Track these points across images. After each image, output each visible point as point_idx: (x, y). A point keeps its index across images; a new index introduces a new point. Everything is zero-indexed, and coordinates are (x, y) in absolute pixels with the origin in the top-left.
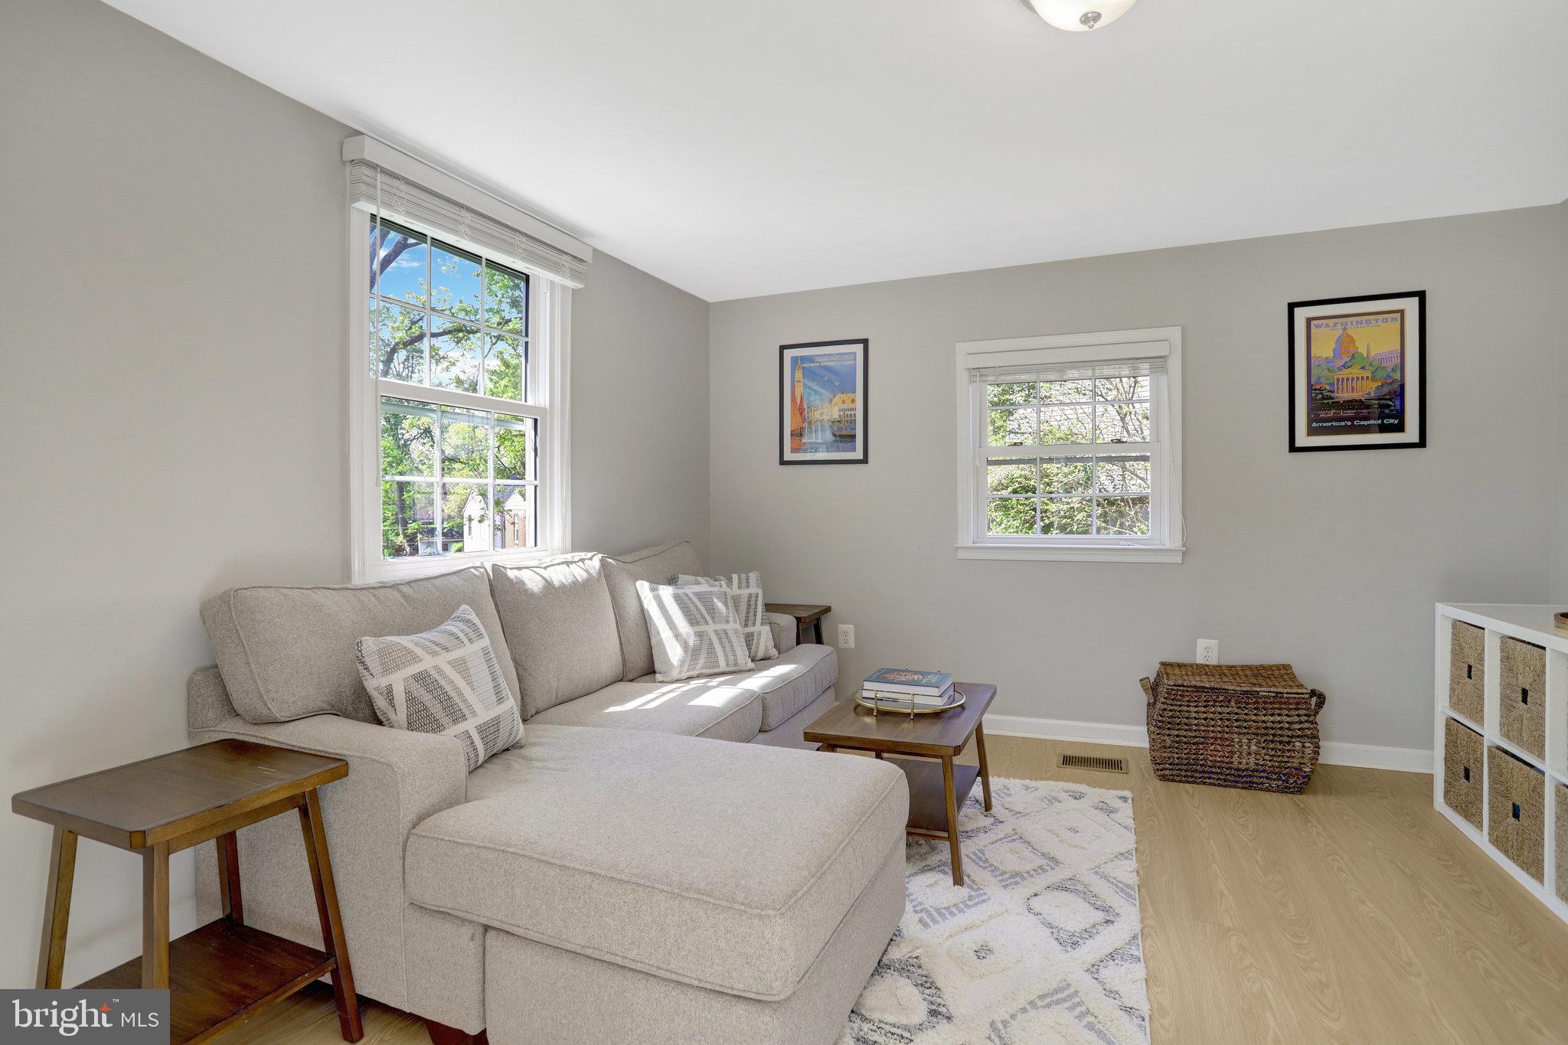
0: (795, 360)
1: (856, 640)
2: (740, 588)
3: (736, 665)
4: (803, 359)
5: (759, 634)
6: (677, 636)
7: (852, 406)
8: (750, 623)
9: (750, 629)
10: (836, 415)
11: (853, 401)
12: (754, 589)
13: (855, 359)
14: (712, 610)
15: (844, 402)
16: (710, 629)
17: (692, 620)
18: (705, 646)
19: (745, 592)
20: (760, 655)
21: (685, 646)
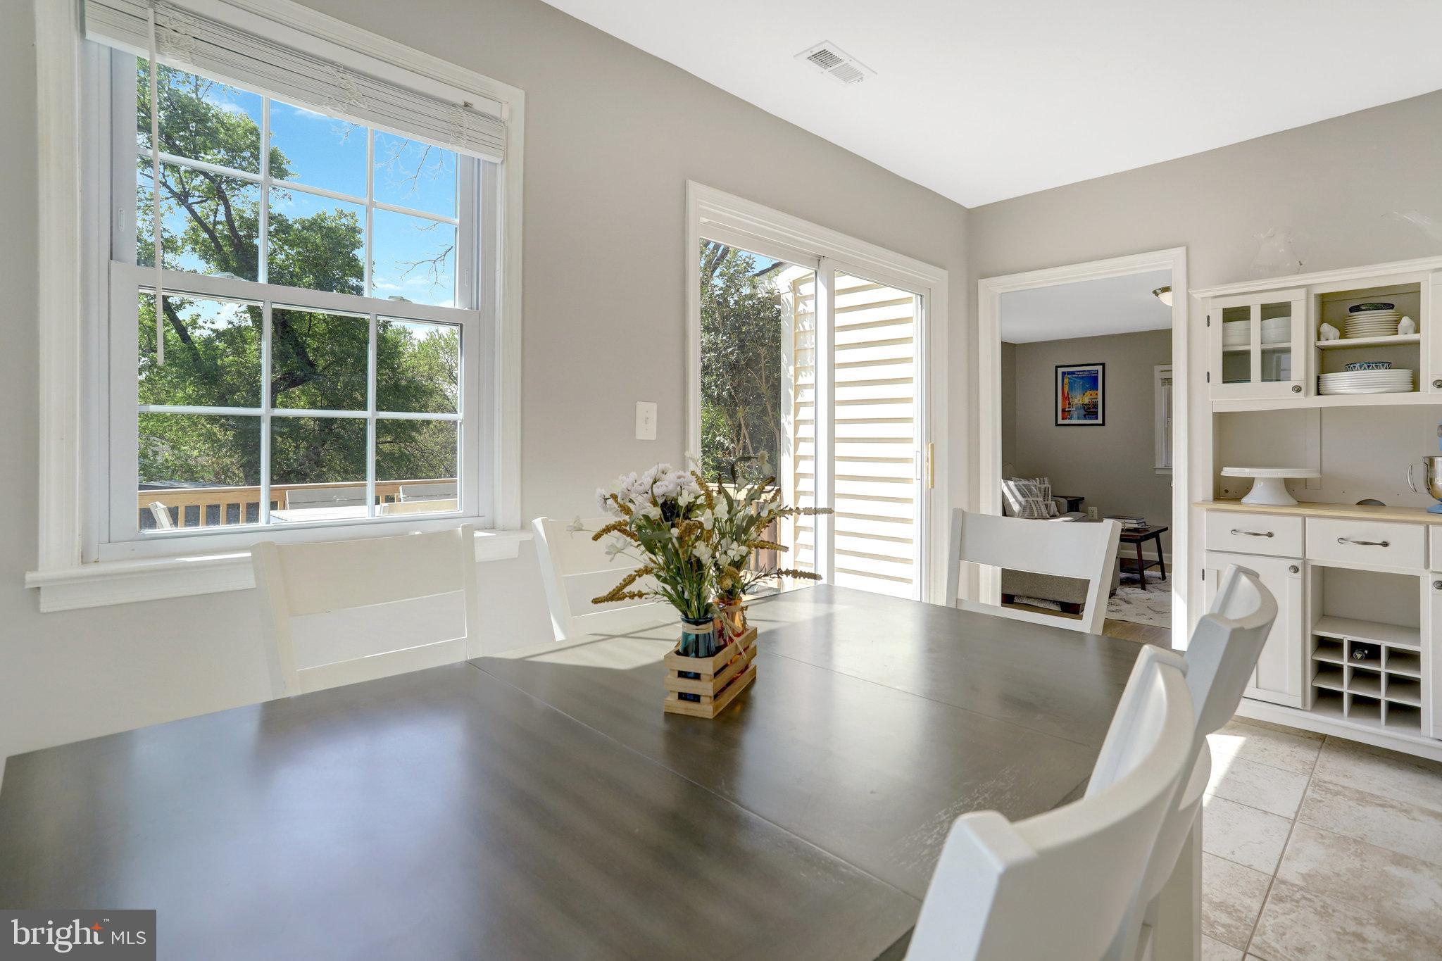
0: (1064, 373)
1: (1098, 515)
2: (1040, 484)
3: (1042, 516)
4: (1069, 373)
5: (1051, 505)
6: (1017, 500)
7: (1095, 397)
8: (1046, 499)
9: (1046, 502)
10: (1087, 401)
11: (1097, 394)
12: (1047, 485)
13: (1097, 373)
14: (1030, 491)
15: (1091, 395)
16: (1031, 499)
17: (1023, 496)
18: (1028, 506)
19: (1043, 486)
20: (1051, 514)
21: (1020, 504)
